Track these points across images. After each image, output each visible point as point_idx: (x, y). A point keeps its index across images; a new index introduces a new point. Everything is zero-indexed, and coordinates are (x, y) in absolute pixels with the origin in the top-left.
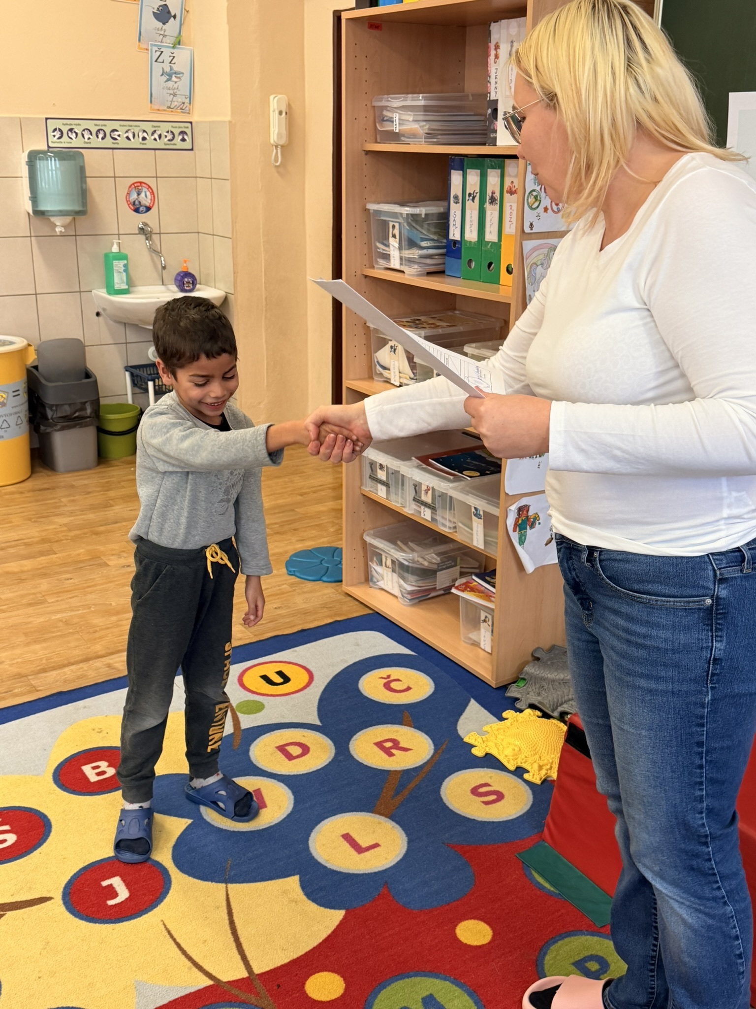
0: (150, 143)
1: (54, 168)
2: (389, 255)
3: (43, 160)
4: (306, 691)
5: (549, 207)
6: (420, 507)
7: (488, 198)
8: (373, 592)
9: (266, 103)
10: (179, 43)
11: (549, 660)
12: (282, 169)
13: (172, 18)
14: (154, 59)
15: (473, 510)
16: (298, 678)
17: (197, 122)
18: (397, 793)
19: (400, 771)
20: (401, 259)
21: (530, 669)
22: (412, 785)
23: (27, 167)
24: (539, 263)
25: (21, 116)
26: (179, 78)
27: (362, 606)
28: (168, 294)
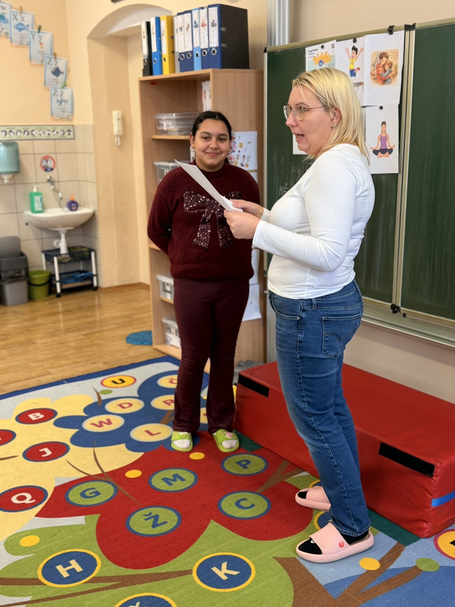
0: (52, 136)
4: (132, 385)
8: (167, 346)
9: (111, 115)
10: (65, 86)
11: (245, 365)
12: (121, 147)
13: (61, 74)
14: (53, 94)
16: (128, 381)
17: (76, 125)
26: (66, 103)
27: (162, 353)
28: (64, 212)
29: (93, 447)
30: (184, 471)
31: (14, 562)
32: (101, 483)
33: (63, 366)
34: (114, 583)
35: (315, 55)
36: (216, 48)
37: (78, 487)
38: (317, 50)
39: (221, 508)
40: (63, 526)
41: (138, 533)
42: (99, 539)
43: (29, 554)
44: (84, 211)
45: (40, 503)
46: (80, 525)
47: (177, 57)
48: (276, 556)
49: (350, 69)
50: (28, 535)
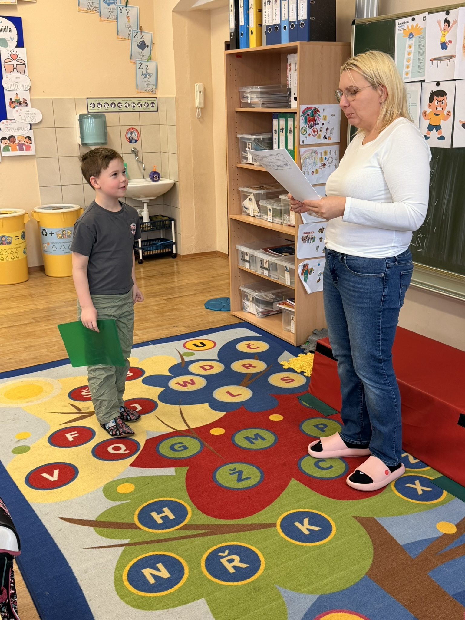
0: (137, 109)
1: (91, 122)
2: (247, 157)
3: (86, 118)
4: (213, 349)
5: (311, 134)
6: (263, 271)
7: (288, 131)
8: (244, 313)
9: (193, 87)
10: (150, 59)
11: (320, 334)
12: (201, 119)
13: (147, 47)
14: (138, 68)
15: (285, 268)
16: (209, 345)
17: (159, 98)
18: (250, 380)
19: (251, 374)
20: (252, 158)
21: (312, 338)
22: (256, 378)
23: (79, 122)
24: (307, 158)
25: (75, 97)
26: (150, 76)
27: (239, 319)
28: (147, 182)
29: (180, 405)
30: (264, 430)
31: (112, 507)
32: (188, 439)
33: (148, 328)
34: (204, 531)
35: (404, 28)
36: (304, 20)
37: (168, 441)
38: (408, 22)
39: (301, 467)
40: (156, 476)
41: (224, 486)
42: (189, 490)
43: (125, 500)
44: (166, 181)
45: (134, 454)
46: (171, 475)
47: (264, 29)
48: (355, 516)
49: (441, 41)
50: (124, 483)
